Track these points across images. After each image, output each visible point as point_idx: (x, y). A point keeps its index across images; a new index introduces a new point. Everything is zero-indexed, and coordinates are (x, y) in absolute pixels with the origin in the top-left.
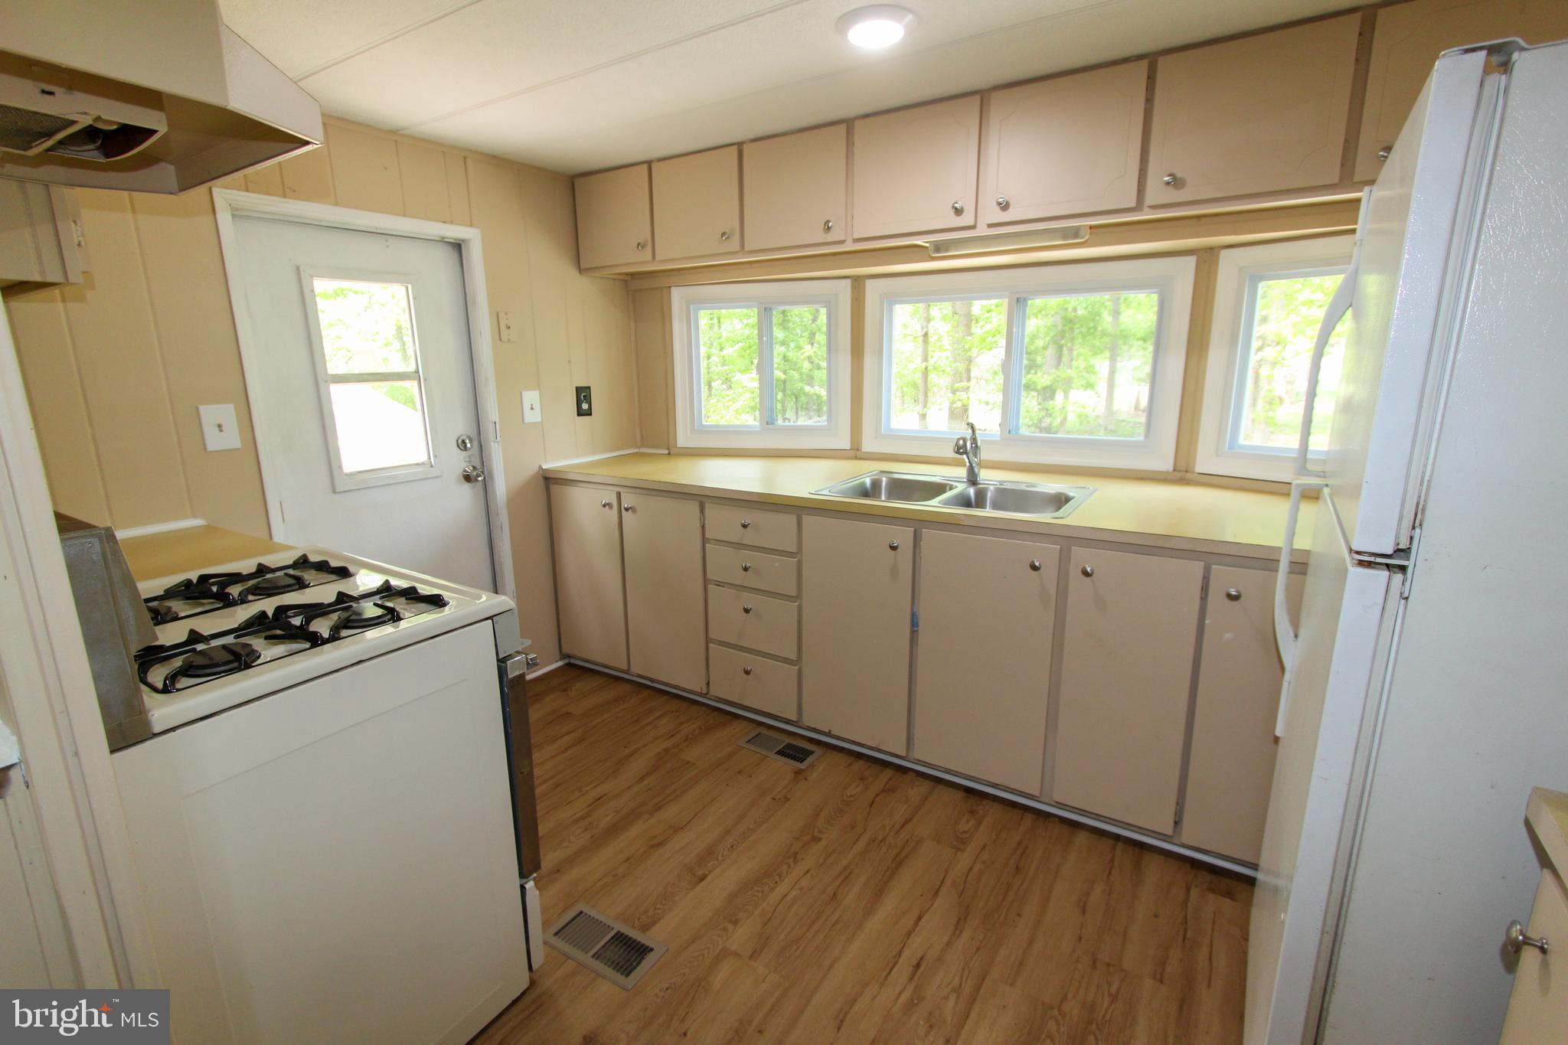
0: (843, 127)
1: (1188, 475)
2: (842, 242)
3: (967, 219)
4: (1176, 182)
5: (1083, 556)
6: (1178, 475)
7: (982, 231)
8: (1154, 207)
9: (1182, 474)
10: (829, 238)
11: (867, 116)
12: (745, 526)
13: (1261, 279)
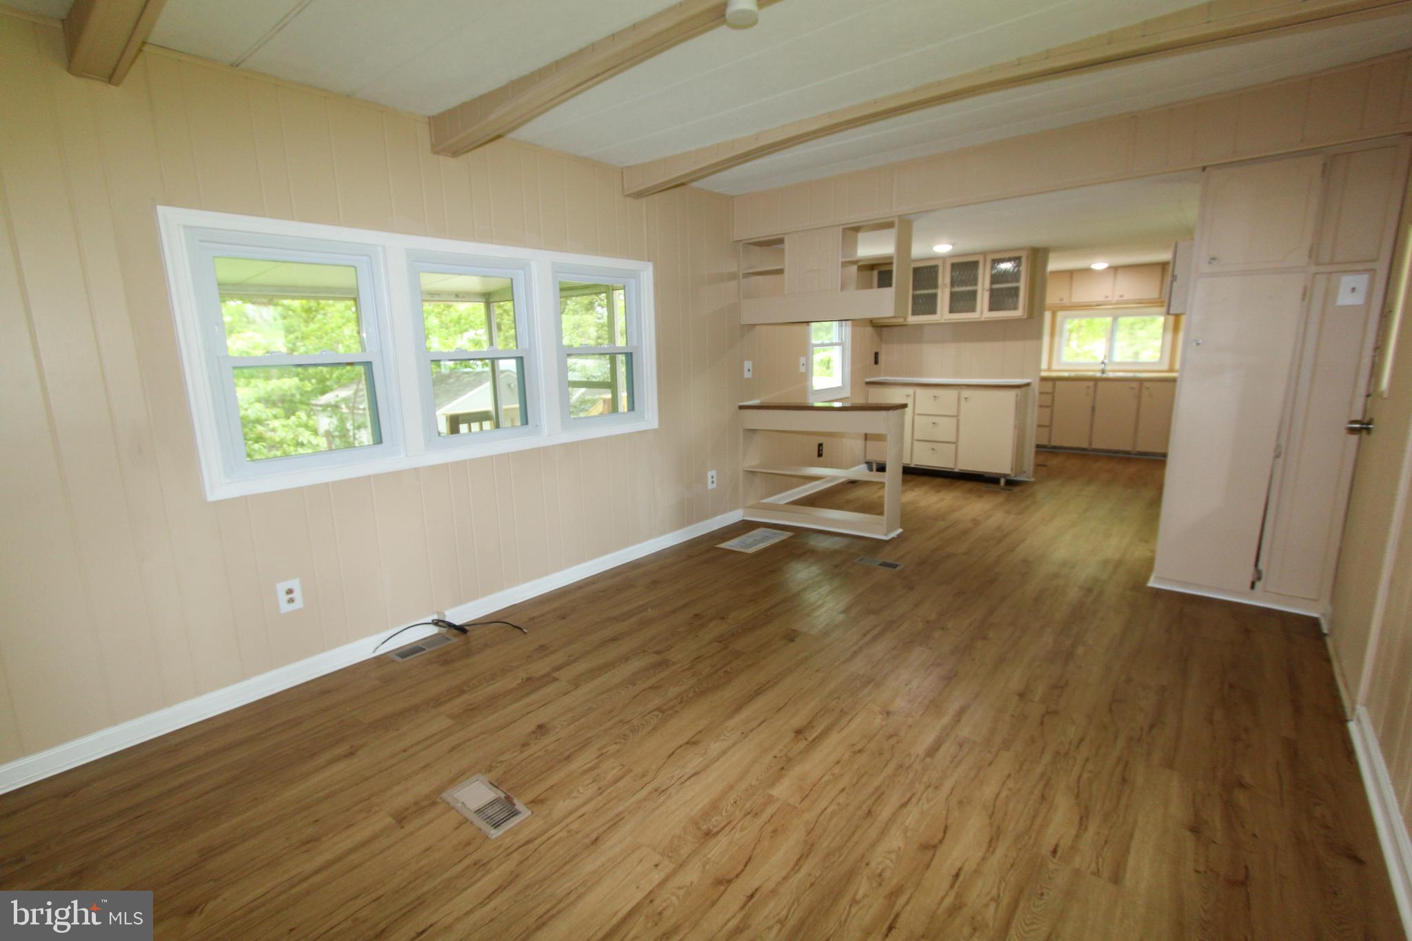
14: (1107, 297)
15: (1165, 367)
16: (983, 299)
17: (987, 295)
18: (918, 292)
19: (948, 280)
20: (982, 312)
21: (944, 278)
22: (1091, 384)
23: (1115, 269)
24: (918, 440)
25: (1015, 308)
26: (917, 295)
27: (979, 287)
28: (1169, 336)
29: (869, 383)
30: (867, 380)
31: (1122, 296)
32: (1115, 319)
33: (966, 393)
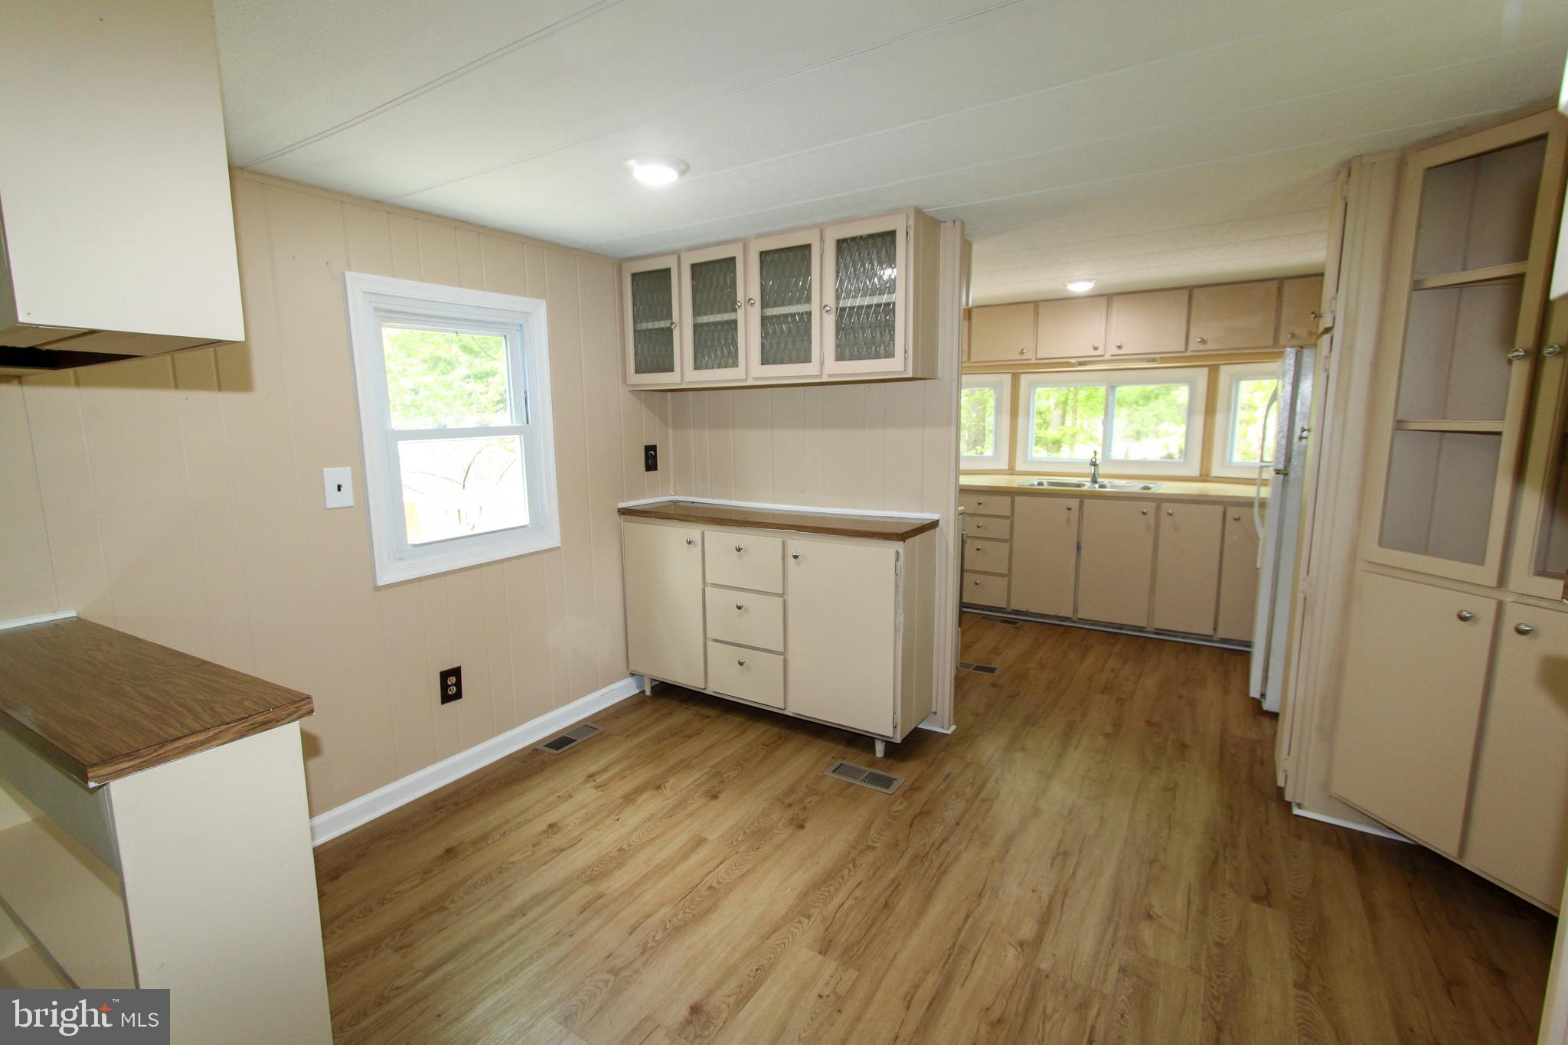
0: (1032, 305)
1: (1208, 478)
2: (1029, 360)
3: (1100, 352)
4: (1203, 341)
5: (1168, 507)
6: (1203, 478)
7: (1107, 357)
8: (1193, 351)
9: (1204, 477)
10: (1023, 357)
11: (1045, 301)
12: (979, 504)
13: (1242, 380)
14: (1096, 348)
15: (1195, 472)
16: (824, 334)
17: (830, 321)
18: (705, 319)
19: (755, 293)
20: (822, 364)
21: (749, 283)
22: (1074, 503)
23: (1108, 298)
24: (715, 640)
25: (890, 354)
26: (702, 325)
27: (815, 307)
28: (1199, 420)
29: (624, 512)
30: (622, 505)
31: (1119, 347)
32: (1112, 388)
33: (798, 543)
